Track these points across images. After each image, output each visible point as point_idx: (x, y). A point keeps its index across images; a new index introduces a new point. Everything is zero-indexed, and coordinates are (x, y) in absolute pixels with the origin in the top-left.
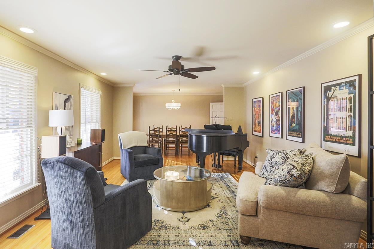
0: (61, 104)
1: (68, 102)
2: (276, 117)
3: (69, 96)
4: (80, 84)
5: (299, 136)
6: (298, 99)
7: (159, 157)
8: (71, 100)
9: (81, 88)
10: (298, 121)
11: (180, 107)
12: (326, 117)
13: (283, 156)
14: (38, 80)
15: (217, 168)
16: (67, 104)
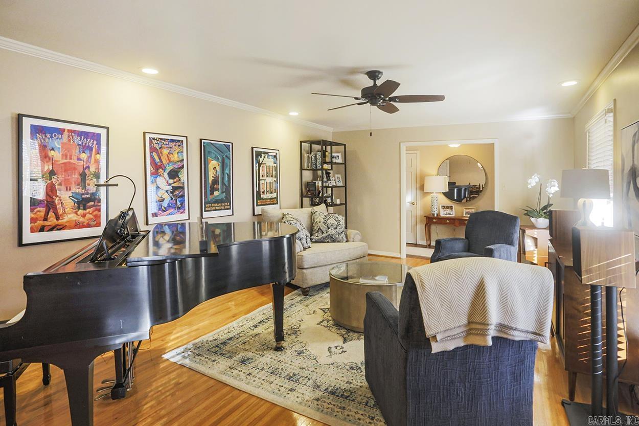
2: (171, 181)
5: (226, 207)
6: (224, 157)
10: (224, 187)
12: (258, 182)
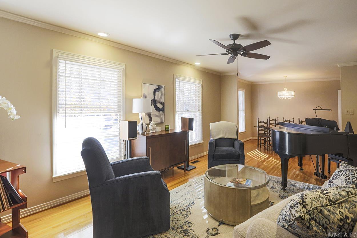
0: (150, 94)
1: (158, 92)
3: (158, 87)
4: (174, 75)
7: (240, 153)
8: (162, 90)
9: (176, 78)
11: (293, 96)
13: (349, 179)
14: (126, 74)
15: (319, 178)
16: (157, 93)
